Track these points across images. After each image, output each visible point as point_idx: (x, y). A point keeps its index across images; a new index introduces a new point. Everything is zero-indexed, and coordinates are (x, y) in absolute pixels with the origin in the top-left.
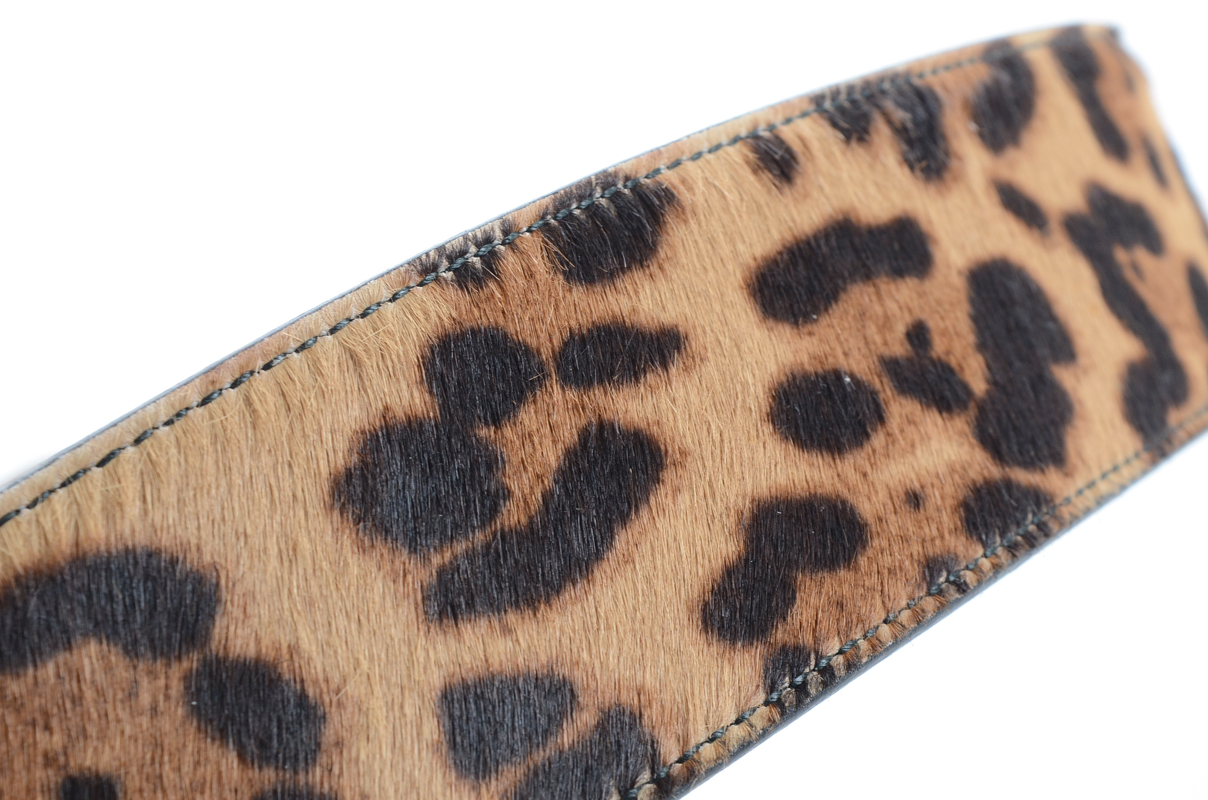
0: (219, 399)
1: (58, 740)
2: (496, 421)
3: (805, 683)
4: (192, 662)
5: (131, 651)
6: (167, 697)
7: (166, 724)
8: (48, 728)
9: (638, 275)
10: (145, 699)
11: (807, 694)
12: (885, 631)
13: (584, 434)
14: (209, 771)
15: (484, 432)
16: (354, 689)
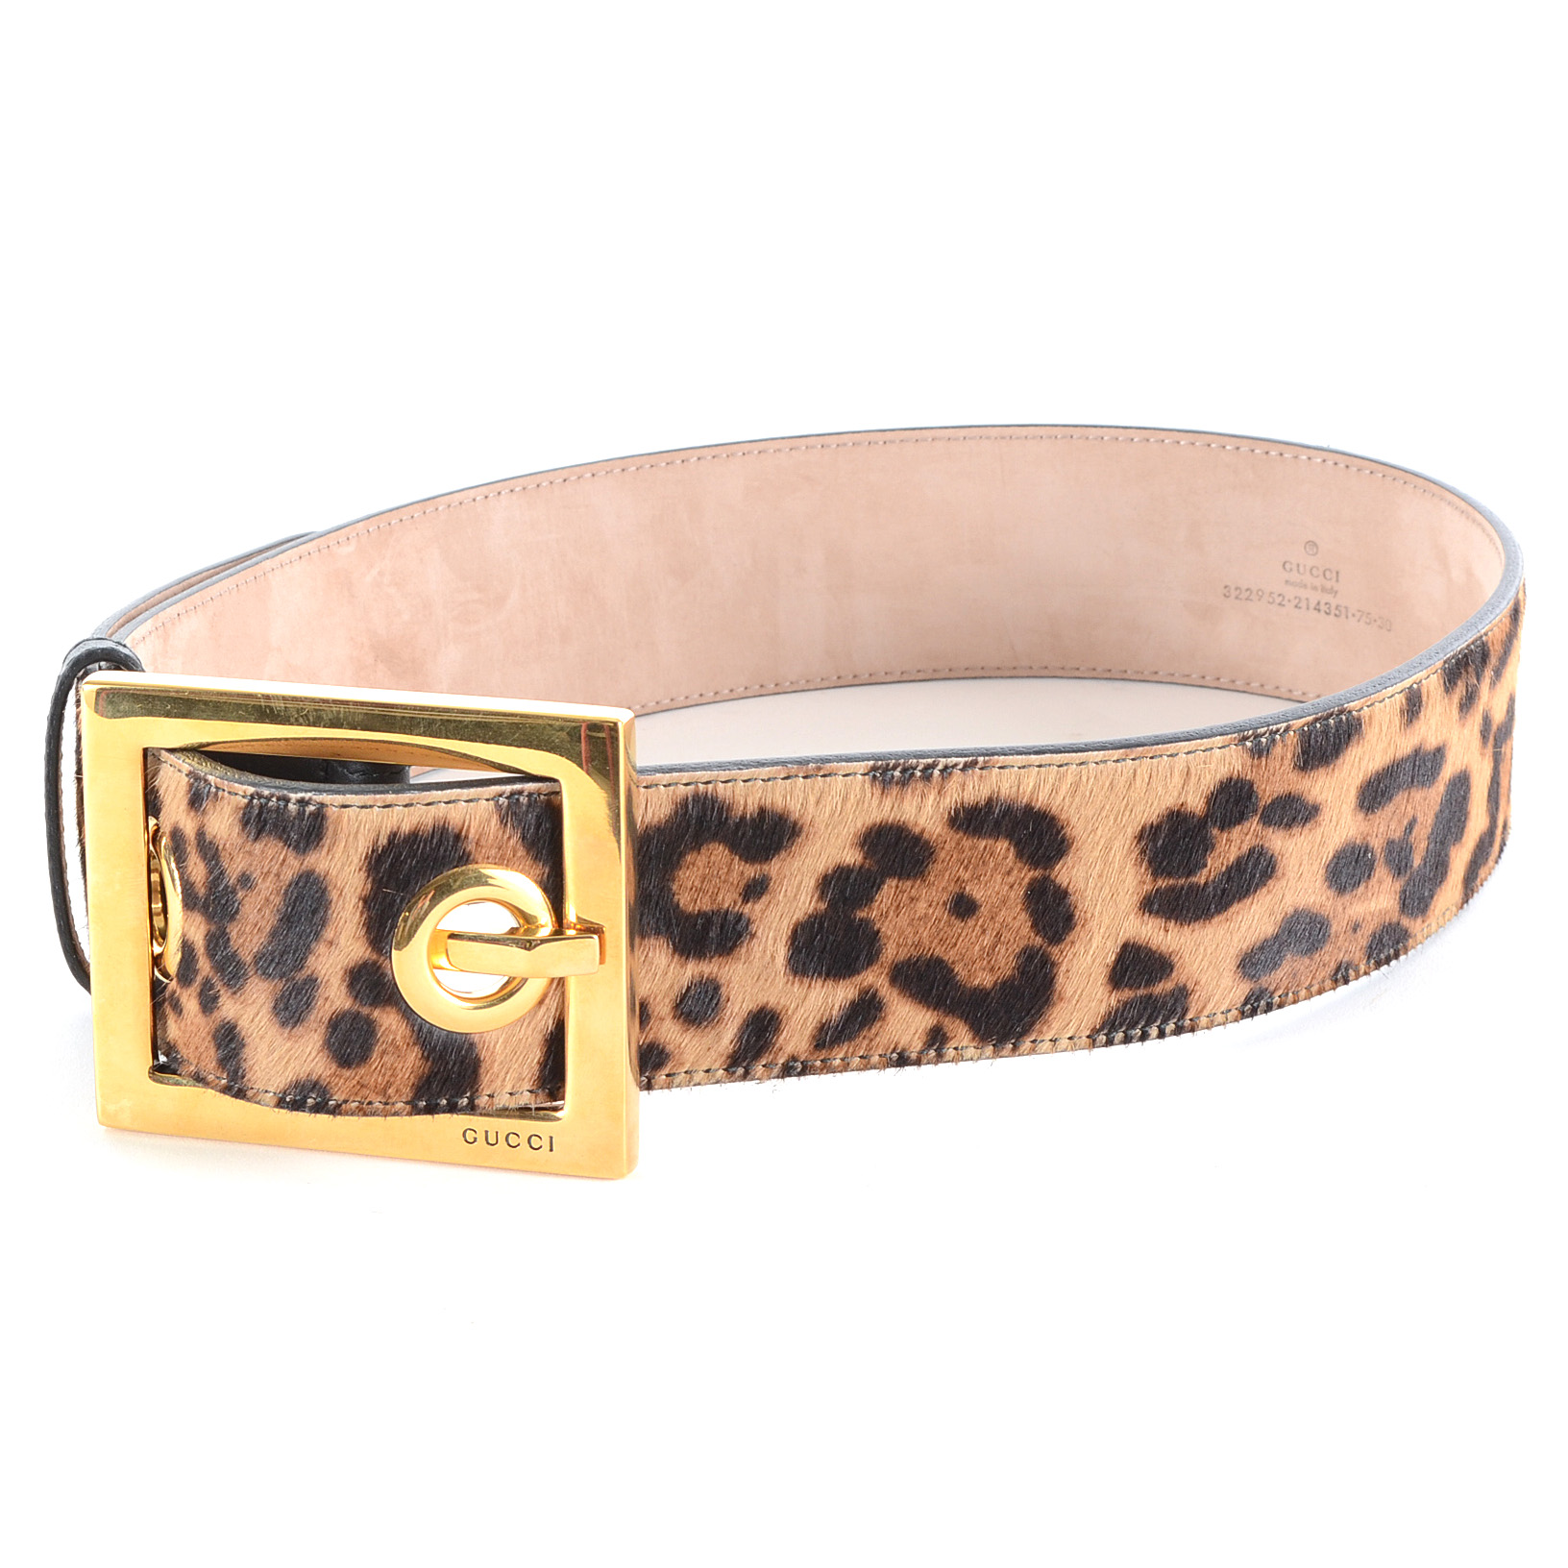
0: (1123, 763)
1: (967, 876)
2: (1222, 829)
3: (1258, 1006)
4: (1037, 873)
5: (1019, 855)
6: (1020, 884)
7: (1012, 894)
8: (966, 868)
9: (1322, 770)
10: (1011, 879)
11: (1256, 1012)
12: (1303, 993)
13: (1251, 851)
14: (1017, 924)
15: (1215, 832)
16: (1093, 924)
